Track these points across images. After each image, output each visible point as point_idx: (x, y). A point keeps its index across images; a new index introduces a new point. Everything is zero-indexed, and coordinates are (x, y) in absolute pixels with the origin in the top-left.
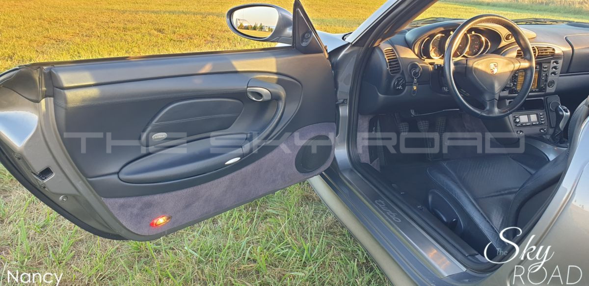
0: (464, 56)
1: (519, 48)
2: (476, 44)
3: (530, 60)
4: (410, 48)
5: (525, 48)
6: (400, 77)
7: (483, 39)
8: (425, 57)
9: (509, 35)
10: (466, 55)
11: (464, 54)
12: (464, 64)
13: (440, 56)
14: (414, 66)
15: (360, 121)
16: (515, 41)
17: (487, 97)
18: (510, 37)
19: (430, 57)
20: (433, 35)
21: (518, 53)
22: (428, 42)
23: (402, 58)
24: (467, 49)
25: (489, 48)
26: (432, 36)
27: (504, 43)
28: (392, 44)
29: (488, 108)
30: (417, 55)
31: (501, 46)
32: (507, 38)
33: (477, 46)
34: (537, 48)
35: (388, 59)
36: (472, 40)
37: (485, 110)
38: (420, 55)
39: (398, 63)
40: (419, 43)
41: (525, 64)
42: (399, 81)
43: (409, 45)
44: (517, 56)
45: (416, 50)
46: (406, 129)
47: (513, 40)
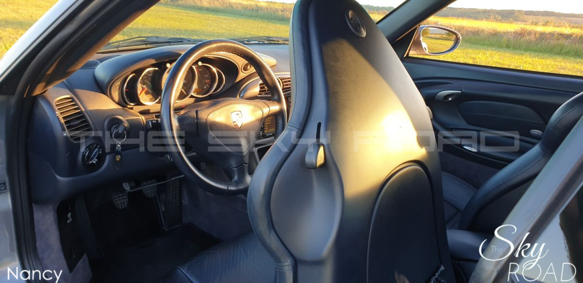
0: (192, 97)
1: (261, 82)
2: (207, 78)
3: (279, 101)
4: (105, 94)
5: (272, 85)
6: (94, 144)
7: (214, 70)
8: (133, 104)
9: (247, 65)
10: (194, 95)
11: (192, 94)
12: (193, 118)
13: (156, 99)
14: (114, 122)
15: (37, 215)
16: (255, 71)
17: (233, 163)
18: (249, 67)
19: (139, 103)
20: (141, 71)
21: (261, 88)
22: (134, 81)
23: (91, 111)
24: (195, 86)
25: (224, 83)
26: (139, 72)
27: (242, 75)
28: (71, 88)
29: (236, 178)
30: (118, 104)
31: (238, 79)
32: (245, 69)
33: (208, 81)
34: (281, 80)
35: (64, 118)
36: (199, 72)
37: (233, 181)
38: (122, 103)
39: (86, 121)
40: (118, 83)
41: (275, 108)
42: (91, 151)
43: (101, 88)
44: (260, 91)
45: (116, 95)
46: (123, 199)
47: (252, 70)
